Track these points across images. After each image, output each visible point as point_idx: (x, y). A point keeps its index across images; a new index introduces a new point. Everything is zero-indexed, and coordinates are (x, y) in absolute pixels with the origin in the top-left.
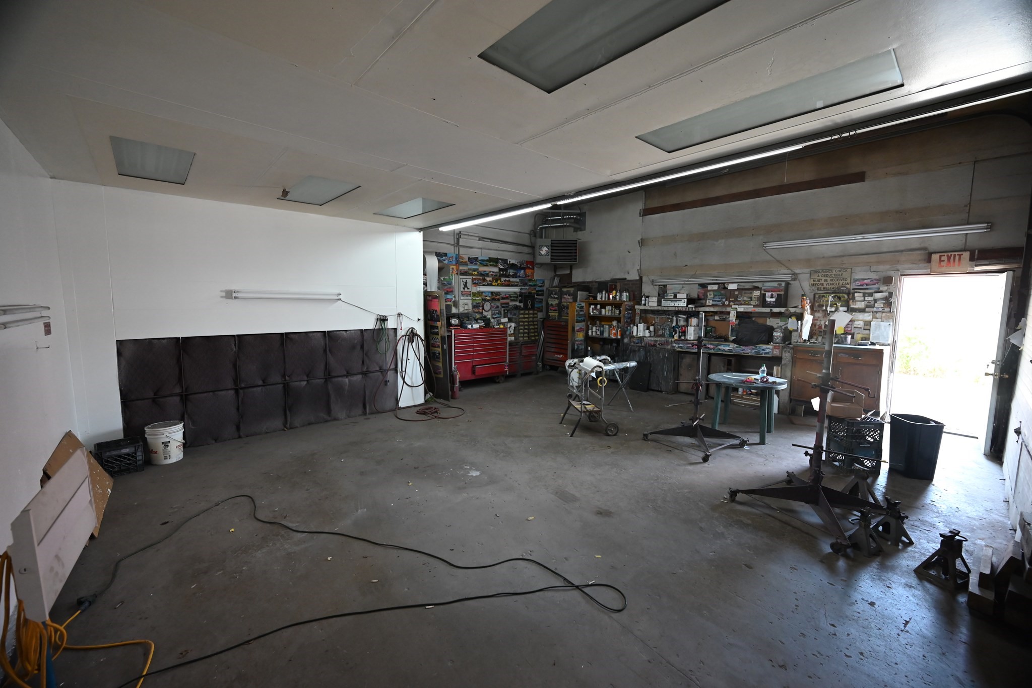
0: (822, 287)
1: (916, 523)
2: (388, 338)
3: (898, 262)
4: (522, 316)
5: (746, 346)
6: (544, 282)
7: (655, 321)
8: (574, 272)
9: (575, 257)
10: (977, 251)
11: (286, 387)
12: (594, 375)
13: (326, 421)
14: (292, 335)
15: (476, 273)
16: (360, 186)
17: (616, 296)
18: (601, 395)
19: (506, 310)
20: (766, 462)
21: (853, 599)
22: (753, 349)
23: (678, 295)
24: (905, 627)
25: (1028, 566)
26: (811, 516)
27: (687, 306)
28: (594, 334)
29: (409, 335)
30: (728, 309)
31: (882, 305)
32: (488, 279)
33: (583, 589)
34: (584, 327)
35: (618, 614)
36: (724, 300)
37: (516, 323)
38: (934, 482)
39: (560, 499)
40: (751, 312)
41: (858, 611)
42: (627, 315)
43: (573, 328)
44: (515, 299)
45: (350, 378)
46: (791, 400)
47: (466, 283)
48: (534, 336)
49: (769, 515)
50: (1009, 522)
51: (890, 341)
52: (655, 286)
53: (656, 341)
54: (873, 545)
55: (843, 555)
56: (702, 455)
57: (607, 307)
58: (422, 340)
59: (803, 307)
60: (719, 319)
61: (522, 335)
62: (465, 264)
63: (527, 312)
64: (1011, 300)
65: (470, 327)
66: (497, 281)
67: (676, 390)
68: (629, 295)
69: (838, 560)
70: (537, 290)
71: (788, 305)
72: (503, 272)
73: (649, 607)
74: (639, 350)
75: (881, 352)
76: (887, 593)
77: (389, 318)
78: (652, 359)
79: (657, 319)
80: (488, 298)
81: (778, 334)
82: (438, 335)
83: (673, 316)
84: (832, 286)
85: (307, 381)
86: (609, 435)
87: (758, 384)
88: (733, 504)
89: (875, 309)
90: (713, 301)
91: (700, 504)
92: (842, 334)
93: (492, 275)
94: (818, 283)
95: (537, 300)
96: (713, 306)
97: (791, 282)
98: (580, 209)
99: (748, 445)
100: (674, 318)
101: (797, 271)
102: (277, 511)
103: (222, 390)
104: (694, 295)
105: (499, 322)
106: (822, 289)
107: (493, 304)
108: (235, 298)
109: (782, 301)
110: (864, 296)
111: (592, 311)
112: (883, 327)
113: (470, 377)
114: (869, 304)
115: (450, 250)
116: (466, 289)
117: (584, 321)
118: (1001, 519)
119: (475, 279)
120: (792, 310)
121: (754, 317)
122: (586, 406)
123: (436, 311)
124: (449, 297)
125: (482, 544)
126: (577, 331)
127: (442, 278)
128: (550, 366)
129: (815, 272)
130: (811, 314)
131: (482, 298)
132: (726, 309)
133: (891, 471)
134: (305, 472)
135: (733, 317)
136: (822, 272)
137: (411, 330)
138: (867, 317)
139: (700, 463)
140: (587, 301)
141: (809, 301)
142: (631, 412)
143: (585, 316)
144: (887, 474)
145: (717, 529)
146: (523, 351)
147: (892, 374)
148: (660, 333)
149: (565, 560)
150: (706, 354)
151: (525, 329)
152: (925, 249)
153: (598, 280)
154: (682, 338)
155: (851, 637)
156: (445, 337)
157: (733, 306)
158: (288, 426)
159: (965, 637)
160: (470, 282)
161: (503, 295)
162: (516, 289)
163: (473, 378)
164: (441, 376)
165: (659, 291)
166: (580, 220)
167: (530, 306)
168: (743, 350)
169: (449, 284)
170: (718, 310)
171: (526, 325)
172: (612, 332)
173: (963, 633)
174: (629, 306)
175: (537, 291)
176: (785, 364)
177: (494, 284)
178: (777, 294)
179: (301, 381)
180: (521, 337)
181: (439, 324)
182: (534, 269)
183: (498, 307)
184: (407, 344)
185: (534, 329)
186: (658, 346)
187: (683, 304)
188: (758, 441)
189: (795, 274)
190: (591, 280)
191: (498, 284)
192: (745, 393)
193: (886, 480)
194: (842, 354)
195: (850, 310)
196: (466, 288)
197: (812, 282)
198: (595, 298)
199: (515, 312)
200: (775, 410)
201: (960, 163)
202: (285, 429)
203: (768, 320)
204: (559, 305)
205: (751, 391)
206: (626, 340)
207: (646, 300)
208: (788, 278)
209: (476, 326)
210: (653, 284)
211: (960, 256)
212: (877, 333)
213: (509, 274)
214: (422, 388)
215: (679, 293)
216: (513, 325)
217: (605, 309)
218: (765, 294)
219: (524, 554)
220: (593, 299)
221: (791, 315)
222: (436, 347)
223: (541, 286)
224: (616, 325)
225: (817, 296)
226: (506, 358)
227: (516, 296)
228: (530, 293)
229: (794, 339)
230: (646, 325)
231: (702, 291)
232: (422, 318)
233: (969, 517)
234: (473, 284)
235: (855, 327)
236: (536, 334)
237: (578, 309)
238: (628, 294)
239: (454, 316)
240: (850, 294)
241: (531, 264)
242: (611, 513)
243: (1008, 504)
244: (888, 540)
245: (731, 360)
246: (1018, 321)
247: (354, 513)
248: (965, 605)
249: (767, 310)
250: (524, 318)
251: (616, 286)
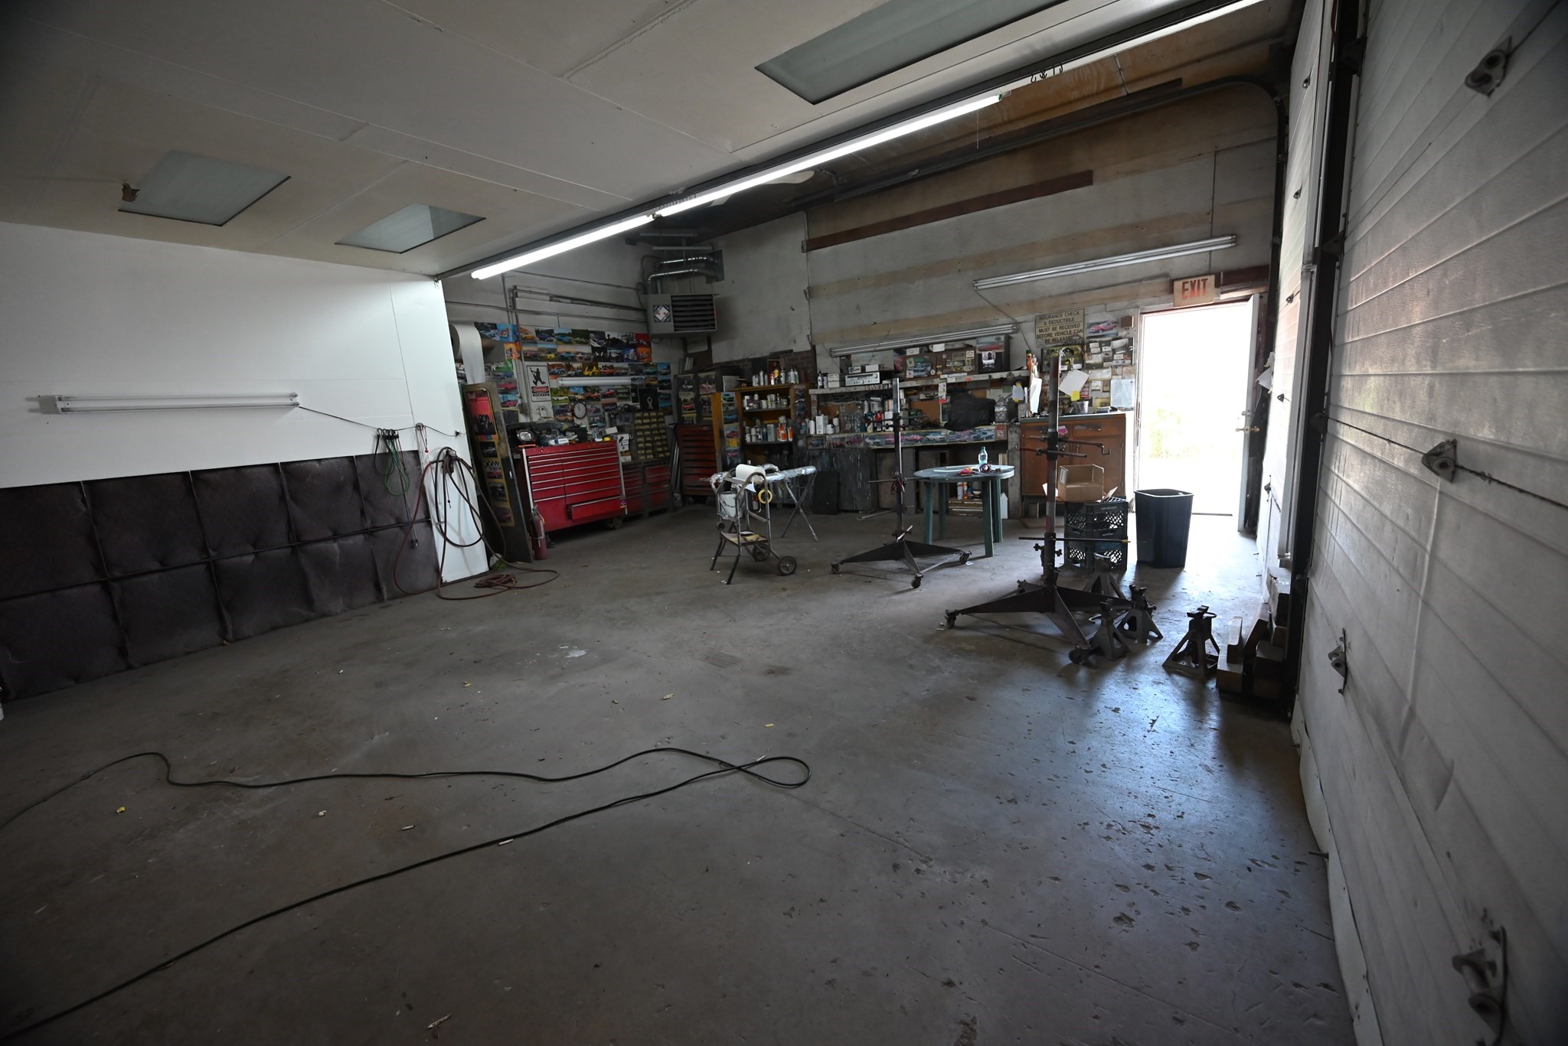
0: (1051, 338)
1: (1166, 615)
2: (405, 469)
3: (1136, 296)
4: (640, 421)
5: (962, 430)
6: (669, 367)
7: (839, 410)
8: (714, 347)
9: (712, 322)
10: (1222, 274)
11: (215, 573)
12: (751, 487)
13: (307, 620)
14: (207, 475)
15: (553, 356)
16: (289, 177)
17: (779, 377)
18: (765, 517)
19: (613, 413)
20: (993, 577)
21: (1095, 709)
22: (971, 433)
23: (867, 367)
24: (1152, 726)
25: (1275, 626)
26: (1046, 626)
27: (881, 382)
28: (754, 440)
29: (442, 461)
30: (936, 381)
31: (1122, 357)
32: (576, 365)
33: (748, 770)
34: (738, 430)
35: (798, 789)
36: (929, 368)
37: (630, 433)
38: (1185, 569)
39: (714, 664)
40: (965, 383)
41: (1101, 721)
42: (798, 405)
43: (721, 432)
44: (625, 396)
45: (341, 541)
46: (1022, 498)
47: (538, 372)
48: (663, 452)
49: (997, 636)
50: (1262, 597)
51: (1133, 405)
52: (835, 359)
53: (843, 439)
54: (1117, 646)
55: (1084, 665)
56: (911, 579)
57: (768, 397)
58: (468, 468)
59: (1029, 368)
60: (925, 398)
61: (643, 452)
62: (533, 342)
63: (646, 414)
64: (1258, 332)
65: (552, 442)
66: (590, 368)
67: (877, 507)
68: (799, 374)
69: (1078, 671)
70: (659, 380)
71: (1011, 368)
72: (600, 353)
73: (841, 771)
74: (821, 454)
75: (1123, 418)
76: (1132, 696)
77: (400, 434)
78: (840, 466)
79: (842, 407)
80: (579, 397)
81: (1000, 409)
82: (496, 456)
83: (863, 401)
84: (1062, 336)
85: (255, 553)
86: (783, 575)
87: (977, 474)
88: (952, 630)
89: (1114, 363)
90: (915, 371)
91: (910, 638)
92: (1078, 401)
93: (580, 358)
94: (1045, 333)
95: (661, 396)
96: (915, 378)
97: (1012, 335)
98: (711, 245)
99: (971, 560)
100: (866, 403)
101: (1019, 319)
102: (214, 765)
103: (71, 587)
104: (890, 367)
105: (604, 434)
106: (1051, 341)
107: (589, 407)
108: (63, 410)
109: (1004, 362)
110: (1101, 347)
111: (747, 404)
112: (1124, 387)
113: (563, 523)
114: (1107, 356)
115: (502, 319)
116: (539, 384)
117: (736, 420)
118: (1254, 595)
119: (553, 366)
120: (1016, 374)
121: (970, 390)
122: (747, 538)
123: (487, 416)
124: (510, 397)
125: (591, 743)
126: (728, 437)
127: (494, 367)
128: (694, 497)
129: (1041, 318)
130: (1040, 378)
131: (569, 398)
132: (933, 382)
133: (1139, 563)
134: (269, 700)
135: (942, 393)
136: (1050, 317)
137: (445, 451)
138: (1105, 374)
139: (910, 590)
140: (737, 389)
141: (1035, 359)
142: (816, 541)
143: (737, 414)
144: (1135, 568)
145: (931, 664)
146: (648, 477)
147: (1138, 447)
148: (848, 426)
149: (721, 739)
150: (912, 449)
151: (646, 442)
152: (1166, 275)
153: (750, 357)
154: (878, 430)
155: (1092, 750)
156: (508, 459)
157: (942, 377)
158: (230, 636)
159: (1215, 723)
160: (544, 371)
161: (604, 390)
162: (625, 380)
163: (569, 524)
164: (512, 524)
165: (841, 365)
166: (713, 263)
167: (651, 406)
168: (959, 437)
169: (508, 377)
170: (923, 384)
171: (648, 436)
172: (780, 434)
173: (1213, 720)
174: (800, 391)
175: (659, 382)
176: (1012, 450)
177: (586, 373)
178: (997, 353)
179: (242, 555)
180: (642, 455)
181: (494, 438)
182: (650, 346)
183: (598, 411)
184: (442, 475)
185: (661, 440)
186: (846, 445)
187: (875, 379)
188: (984, 554)
189: (1017, 323)
190: (741, 358)
191: (593, 373)
192: (965, 498)
193: (1134, 575)
194: (1078, 427)
195: (1086, 367)
196: (539, 382)
197: (1038, 333)
198: (750, 384)
199: (627, 416)
200: (1004, 513)
201: (1200, 155)
202: (225, 642)
203: (988, 392)
204: (696, 400)
205: (973, 494)
206: (801, 443)
207: (823, 380)
208: (1007, 329)
209: (563, 441)
210: (831, 356)
211: (1204, 281)
212: (1119, 394)
213: (610, 356)
214: (481, 546)
215: (868, 365)
216: (626, 437)
217: (766, 399)
218: (981, 354)
219: (659, 744)
220: (748, 386)
221: (1014, 382)
222: (495, 478)
223: (665, 374)
224: (785, 422)
225: (1045, 351)
226: (621, 488)
227: (627, 391)
228: (648, 385)
229: (1021, 414)
230: (827, 417)
231: (898, 359)
232: (463, 429)
233: (1221, 599)
234: (551, 374)
235: (1093, 390)
236: (666, 448)
237: (725, 402)
238: (796, 373)
239: (523, 427)
240: (1084, 345)
241: (645, 339)
242: (787, 669)
243: (1261, 579)
244: (1135, 639)
245: (945, 454)
246: (1266, 356)
247: (367, 742)
248: (1215, 690)
249: (984, 377)
250: (643, 424)
251: (778, 363)
